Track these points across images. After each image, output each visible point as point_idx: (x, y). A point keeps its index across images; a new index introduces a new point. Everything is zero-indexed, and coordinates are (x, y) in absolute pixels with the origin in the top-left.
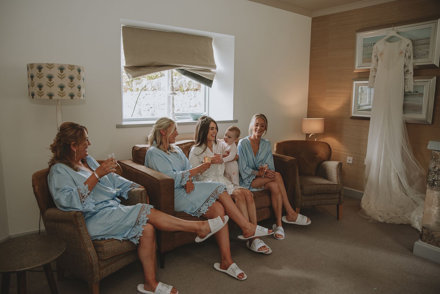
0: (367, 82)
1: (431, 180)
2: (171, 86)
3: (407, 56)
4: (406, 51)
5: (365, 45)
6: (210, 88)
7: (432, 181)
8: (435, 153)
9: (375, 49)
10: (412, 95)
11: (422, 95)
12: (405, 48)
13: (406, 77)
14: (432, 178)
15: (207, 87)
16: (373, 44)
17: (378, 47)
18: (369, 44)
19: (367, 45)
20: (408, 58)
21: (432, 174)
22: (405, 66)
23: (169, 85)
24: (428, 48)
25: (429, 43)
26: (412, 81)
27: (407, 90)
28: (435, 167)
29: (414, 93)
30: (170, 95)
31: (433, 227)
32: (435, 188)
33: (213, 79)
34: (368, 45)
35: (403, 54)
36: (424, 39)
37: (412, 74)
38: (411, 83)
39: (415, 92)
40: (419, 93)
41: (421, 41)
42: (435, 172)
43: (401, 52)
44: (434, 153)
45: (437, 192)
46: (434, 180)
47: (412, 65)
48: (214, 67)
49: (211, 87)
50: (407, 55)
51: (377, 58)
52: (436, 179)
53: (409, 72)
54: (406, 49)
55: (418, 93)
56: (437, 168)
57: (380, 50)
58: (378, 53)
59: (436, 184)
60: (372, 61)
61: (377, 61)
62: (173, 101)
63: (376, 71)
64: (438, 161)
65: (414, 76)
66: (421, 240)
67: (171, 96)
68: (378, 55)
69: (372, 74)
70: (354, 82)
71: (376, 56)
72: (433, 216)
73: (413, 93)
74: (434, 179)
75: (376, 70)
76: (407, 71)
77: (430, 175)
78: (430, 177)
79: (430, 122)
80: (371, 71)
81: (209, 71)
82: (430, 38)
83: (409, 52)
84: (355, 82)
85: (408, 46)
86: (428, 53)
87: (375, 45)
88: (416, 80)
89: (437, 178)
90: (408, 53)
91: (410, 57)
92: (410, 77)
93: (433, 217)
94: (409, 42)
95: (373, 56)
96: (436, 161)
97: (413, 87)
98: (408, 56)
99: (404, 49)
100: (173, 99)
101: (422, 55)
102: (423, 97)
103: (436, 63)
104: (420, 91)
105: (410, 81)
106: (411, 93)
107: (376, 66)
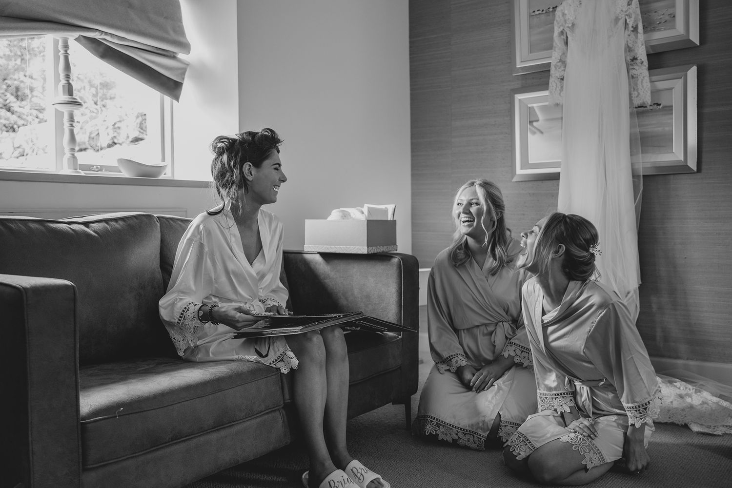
0: (545, 93)
2: (63, 82)
3: (630, 26)
4: (627, 15)
5: (534, 12)
6: (175, 102)
9: (559, 17)
10: (647, 112)
11: (669, 109)
12: (624, 10)
13: (632, 72)
15: (167, 99)
16: (551, 10)
17: (566, 12)
18: (543, 11)
19: (538, 13)
20: (633, 31)
22: (629, 49)
23: (57, 80)
24: (673, 6)
26: (647, 79)
27: (637, 102)
29: (651, 108)
30: (61, 108)
33: (184, 79)
34: (540, 12)
35: (621, 23)
37: (646, 63)
38: (645, 84)
39: (654, 104)
40: (664, 107)
43: (617, 20)
47: (642, 45)
48: (185, 46)
49: (177, 98)
50: (631, 22)
51: (565, 38)
53: (638, 61)
54: (626, 12)
55: (661, 106)
57: (571, 18)
58: (567, 25)
60: (554, 44)
61: (566, 43)
62: (72, 125)
63: (565, 67)
65: (650, 68)
67: (65, 110)
68: (567, 30)
69: (555, 73)
70: (516, 96)
71: (562, 33)
73: (649, 108)
76: (632, 60)
79: (695, 169)
80: (552, 68)
81: (173, 57)
83: (633, 16)
84: (519, 97)
85: (630, 4)
86: (674, 16)
87: (558, 9)
88: (654, 78)
90: (633, 19)
91: (635, 29)
92: (642, 71)
95: (556, 34)
97: (650, 92)
98: (632, 27)
99: (622, 11)
100: (71, 118)
101: (660, 23)
102: (672, 114)
103: (695, 38)
104: (664, 103)
105: (642, 80)
106: (646, 107)
107: (564, 54)
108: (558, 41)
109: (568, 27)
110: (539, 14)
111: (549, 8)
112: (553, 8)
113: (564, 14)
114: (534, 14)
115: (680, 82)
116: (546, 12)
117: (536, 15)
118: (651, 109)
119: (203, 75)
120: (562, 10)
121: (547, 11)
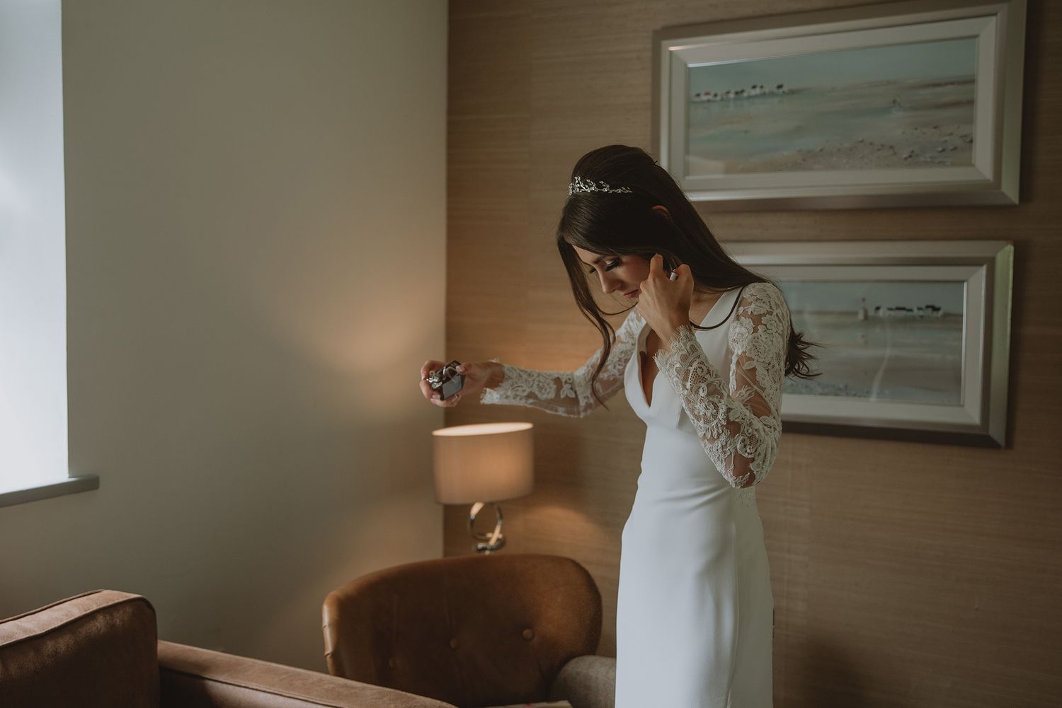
5: (698, 95)
10: (913, 320)
16: (732, 96)
18: (716, 95)
19: (704, 98)
24: (970, 120)
25: (971, 103)
29: (921, 313)
34: (710, 97)
36: (952, 83)
39: (928, 307)
40: (946, 315)
55: (941, 313)
73: (916, 312)
79: (1001, 441)
86: (971, 141)
101: (943, 150)
102: (961, 330)
103: (1010, 190)
104: (946, 306)
106: (911, 310)
110: (709, 101)
111: (728, 93)
112: (737, 93)
114: (697, 99)
115: (983, 271)
116: (722, 100)
117: (703, 102)
118: (922, 317)
121: (725, 97)
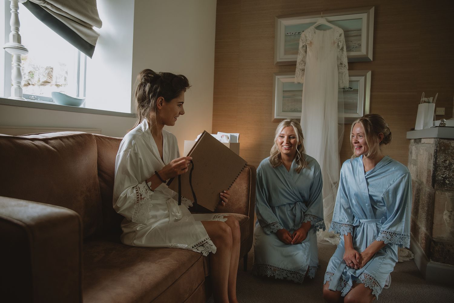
1: (440, 178)
2: (13, 32)
3: (340, 47)
4: (339, 41)
5: (288, 33)
6: (88, 57)
7: (442, 179)
8: (444, 143)
9: (303, 38)
11: (356, 91)
12: (338, 38)
13: (340, 70)
14: (442, 176)
15: (83, 54)
16: (297, 34)
17: (307, 35)
18: (293, 34)
19: (290, 34)
21: (441, 170)
22: (338, 58)
24: (360, 40)
25: (360, 35)
26: (347, 75)
27: (342, 86)
28: (445, 161)
29: (347, 89)
31: (447, 240)
32: (446, 188)
33: (96, 44)
35: (336, 44)
36: (355, 31)
37: (347, 67)
38: (346, 77)
40: (354, 90)
41: (352, 32)
42: (446, 168)
43: (334, 43)
44: (442, 144)
45: (449, 193)
46: (445, 178)
47: (346, 57)
49: (91, 56)
50: (340, 45)
51: (305, 49)
52: (447, 176)
53: (343, 65)
54: (339, 39)
55: (352, 89)
56: (448, 162)
57: (310, 39)
58: (307, 42)
59: (447, 182)
60: (299, 52)
61: (306, 52)
62: (19, 65)
63: (305, 64)
64: (448, 152)
66: (433, 260)
68: (307, 45)
69: (299, 67)
70: (276, 76)
71: (303, 46)
72: (446, 224)
74: (444, 176)
75: (304, 62)
76: (340, 64)
77: (439, 172)
78: (439, 174)
80: (298, 63)
81: (89, 27)
82: (361, 30)
84: (278, 77)
85: (340, 35)
86: (360, 45)
87: (302, 34)
89: (449, 175)
90: (342, 43)
91: (342, 49)
92: (346, 71)
93: (447, 226)
94: (341, 31)
95: (300, 46)
96: (445, 153)
97: (348, 81)
99: (337, 39)
100: (19, 60)
101: (353, 47)
102: (358, 93)
103: (371, 57)
104: (354, 87)
105: (345, 75)
106: (345, 89)
107: (305, 57)
108: (301, 50)
109: (308, 43)
110: (290, 35)
111: (296, 33)
112: (298, 33)
113: (306, 37)
114: (287, 35)
115: (364, 77)
116: (294, 35)
117: (289, 35)
118: (348, 90)
119: (109, 43)
120: (305, 34)
121: (295, 34)
